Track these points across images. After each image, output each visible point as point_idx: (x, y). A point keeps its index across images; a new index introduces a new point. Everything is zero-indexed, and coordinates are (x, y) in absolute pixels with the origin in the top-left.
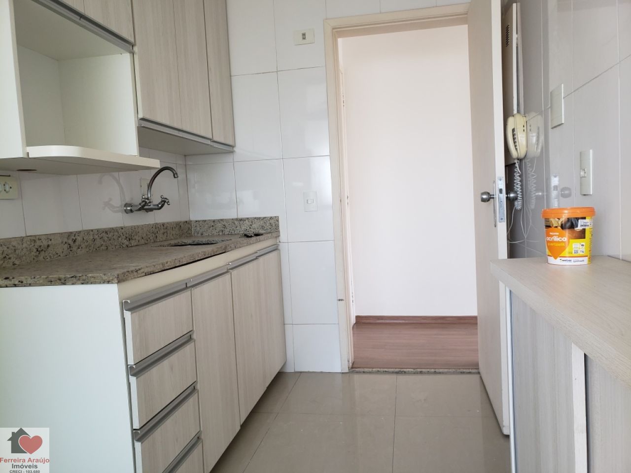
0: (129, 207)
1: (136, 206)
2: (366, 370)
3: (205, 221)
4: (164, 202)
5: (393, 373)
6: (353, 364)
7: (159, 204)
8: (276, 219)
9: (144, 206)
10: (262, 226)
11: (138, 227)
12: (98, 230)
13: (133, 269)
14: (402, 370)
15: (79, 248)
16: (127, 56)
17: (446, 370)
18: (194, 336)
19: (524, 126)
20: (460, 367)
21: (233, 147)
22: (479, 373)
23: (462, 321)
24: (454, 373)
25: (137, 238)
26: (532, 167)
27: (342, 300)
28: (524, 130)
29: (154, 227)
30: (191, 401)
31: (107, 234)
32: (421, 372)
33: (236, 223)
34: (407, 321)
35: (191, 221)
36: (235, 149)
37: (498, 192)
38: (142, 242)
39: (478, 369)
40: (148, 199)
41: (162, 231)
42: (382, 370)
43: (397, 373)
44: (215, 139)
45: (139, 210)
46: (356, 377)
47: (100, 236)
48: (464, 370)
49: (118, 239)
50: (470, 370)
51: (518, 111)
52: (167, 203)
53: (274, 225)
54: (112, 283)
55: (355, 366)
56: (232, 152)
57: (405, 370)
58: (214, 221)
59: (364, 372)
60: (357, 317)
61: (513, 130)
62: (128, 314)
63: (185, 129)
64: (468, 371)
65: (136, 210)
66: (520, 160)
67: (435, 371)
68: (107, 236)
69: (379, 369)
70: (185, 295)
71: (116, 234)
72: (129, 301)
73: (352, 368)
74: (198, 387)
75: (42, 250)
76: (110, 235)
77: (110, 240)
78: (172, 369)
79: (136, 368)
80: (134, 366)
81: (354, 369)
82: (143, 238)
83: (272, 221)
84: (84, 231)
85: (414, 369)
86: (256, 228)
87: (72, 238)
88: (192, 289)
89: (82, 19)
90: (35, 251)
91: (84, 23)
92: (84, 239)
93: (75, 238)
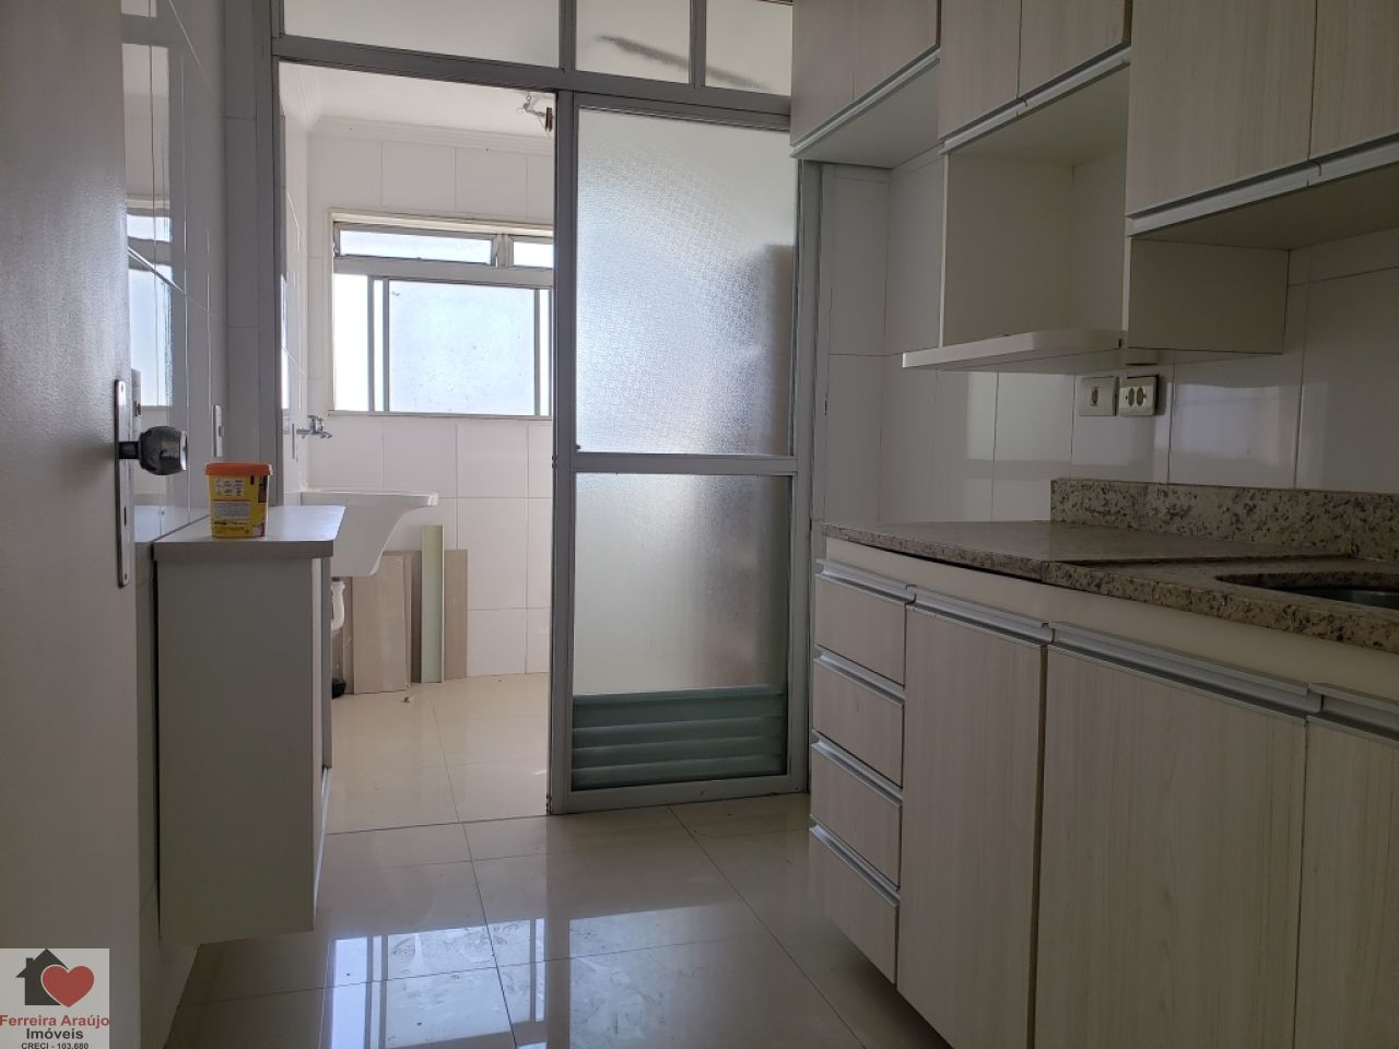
15: (1259, 528)
87: (1246, 499)
88: (910, 607)
89: (1028, 101)
90: (1165, 511)
91: (1033, 102)
92: (1276, 510)
93: (1251, 503)
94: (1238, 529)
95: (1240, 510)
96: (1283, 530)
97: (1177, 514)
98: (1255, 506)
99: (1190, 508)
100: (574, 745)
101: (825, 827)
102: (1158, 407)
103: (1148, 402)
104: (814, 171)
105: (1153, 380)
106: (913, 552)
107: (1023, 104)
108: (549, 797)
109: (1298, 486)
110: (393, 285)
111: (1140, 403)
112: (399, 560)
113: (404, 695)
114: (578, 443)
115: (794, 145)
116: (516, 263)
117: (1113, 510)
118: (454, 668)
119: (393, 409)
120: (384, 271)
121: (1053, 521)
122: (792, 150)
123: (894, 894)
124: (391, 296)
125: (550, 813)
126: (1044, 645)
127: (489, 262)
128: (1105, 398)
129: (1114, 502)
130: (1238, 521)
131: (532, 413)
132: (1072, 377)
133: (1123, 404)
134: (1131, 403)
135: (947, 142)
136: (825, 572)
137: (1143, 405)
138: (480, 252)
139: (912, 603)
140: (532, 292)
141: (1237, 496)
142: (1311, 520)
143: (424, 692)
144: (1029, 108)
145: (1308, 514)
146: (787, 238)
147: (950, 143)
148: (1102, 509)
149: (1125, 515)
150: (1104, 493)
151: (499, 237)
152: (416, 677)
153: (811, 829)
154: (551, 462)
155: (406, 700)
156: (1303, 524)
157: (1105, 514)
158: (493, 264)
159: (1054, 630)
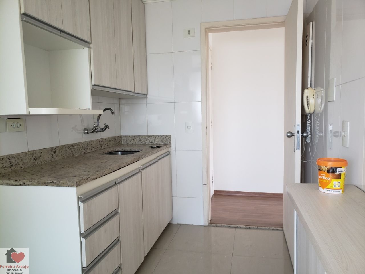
0: (86, 131)
1: (90, 130)
2: (218, 225)
3: (129, 136)
4: (106, 127)
5: (233, 227)
6: (211, 221)
7: (104, 128)
8: (170, 137)
9: (95, 130)
10: (161, 141)
11: (91, 141)
12: (68, 145)
13: (85, 177)
14: (239, 226)
15: (57, 156)
16: (86, 50)
17: (264, 228)
18: (119, 211)
19: (313, 95)
20: (272, 226)
21: (146, 95)
22: (283, 230)
23: (276, 196)
24: (268, 229)
25: (90, 148)
26: (317, 118)
27: (205, 185)
28: (313, 98)
29: (100, 141)
30: (116, 248)
31: (73, 147)
32: (249, 228)
33: (147, 138)
34: (243, 195)
35: (122, 136)
36: (148, 96)
37: (296, 132)
38: (93, 150)
39: (283, 228)
40: (97, 127)
41: (105, 143)
42: (227, 225)
43: (236, 228)
44: (136, 92)
45: (92, 132)
46: (213, 229)
47: (69, 148)
48: (275, 228)
49: (79, 149)
50: (278, 228)
51: (311, 86)
52: (108, 128)
53: (168, 140)
54: (73, 187)
55: (212, 222)
56: (146, 98)
57: (240, 226)
58: (134, 137)
59: (217, 226)
60: (215, 191)
61: (307, 97)
62: (81, 204)
63: (118, 88)
64: (277, 228)
65: (90, 133)
66: (311, 114)
67: (258, 228)
68: (73, 148)
69: (225, 225)
70: (115, 189)
71: (78, 146)
72: (82, 197)
73: (210, 223)
74: (121, 239)
75: (37, 159)
76: (75, 148)
77: (75, 150)
78: (106, 232)
79: (85, 234)
80: (84, 233)
81: (211, 224)
82: (93, 148)
83: (167, 138)
84: (60, 146)
85: (246, 226)
86: (158, 141)
88: (118, 185)
90: (33, 159)
91: (63, 35)
92: (60, 151)
93: (55, 151)
95: (53, 153)
99: (40, 156)
103: (23, 127)
107: (60, 32)
111: (18, 127)
130: (52, 156)
133: (10, 127)
134: (14, 127)
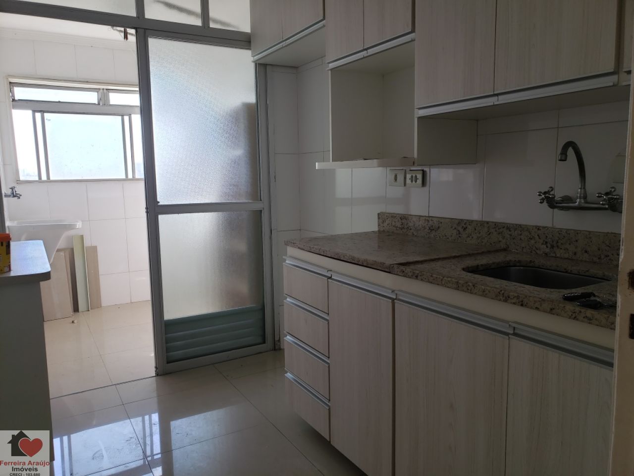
87: (462, 225)
88: (329, 280)
89: (368, 51)
90: (428, 228)
91: (371, 51)
92: (475, 229)
93: (465, 226)
94: (460, 237)
95: (460, 229)
96: (478, 238)
97: (433, 230)
98: (466, 227)
99: (439, 227)
100: (167, 343)
101: (292, 373)
102: (424, 183)
103: (420, 181)
104: (263, 69)
105: (421, 172)
106: (330, 256)
107: (366, 52)
108: (156, 368)
109: (484, 220)
110: (46, 115)
111: (416, 181)
112: (62, 254)
113: (71, 320)
114: (158, 200)
115: (253, 57)
116: (111, 103)
117: (406, 227)
118: (95, 304)
119: (52, 178)
120: (41, 108)
121: (379, 231)
122: (252, 59)
123: (327, 403)
124: (46, 121)
125: (157, 375)
126: (393, 300)
127: (96, 102)
128: (400, 178)
129: (406, 223)
130: (459, 233)
131: (124, 177)
132: (385, 169)
133: (408, 181)
134: (412, 181)
135: (330, 65)
136: (287, 262)
137: (417, 182)
138: (91, 98)
139: (330, 278)
140: (120, 118)
141: (459, 223)
142: (489, 234)
143: (81, 317)
144: (369, 54)
145: (488, 231)
146: (252, 99)
147: (332, 66)
148: (400, 226)
149: (411, 229)
150: (401, 220)
151: (101, 90)
152: (76, 309)
153: (285, 375)
154: (145, 210)
155: (73, 322)
156: (486, 235)
157: (402, 229)
158: (99, 104)
159: (396, 294)
